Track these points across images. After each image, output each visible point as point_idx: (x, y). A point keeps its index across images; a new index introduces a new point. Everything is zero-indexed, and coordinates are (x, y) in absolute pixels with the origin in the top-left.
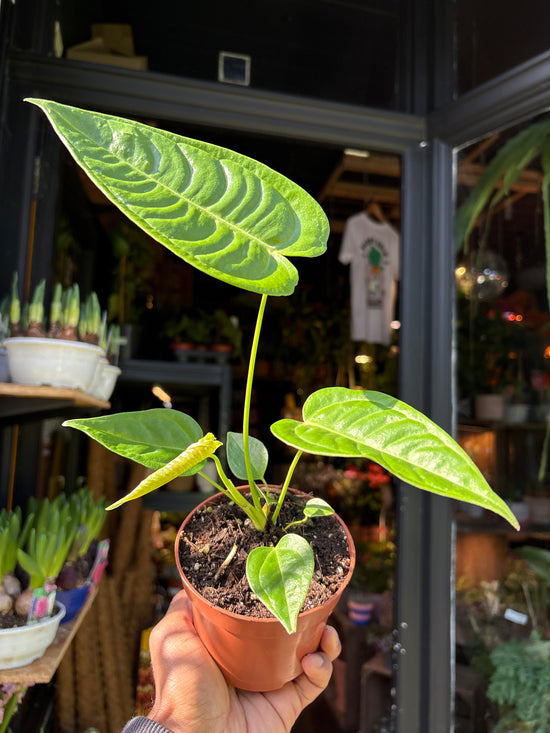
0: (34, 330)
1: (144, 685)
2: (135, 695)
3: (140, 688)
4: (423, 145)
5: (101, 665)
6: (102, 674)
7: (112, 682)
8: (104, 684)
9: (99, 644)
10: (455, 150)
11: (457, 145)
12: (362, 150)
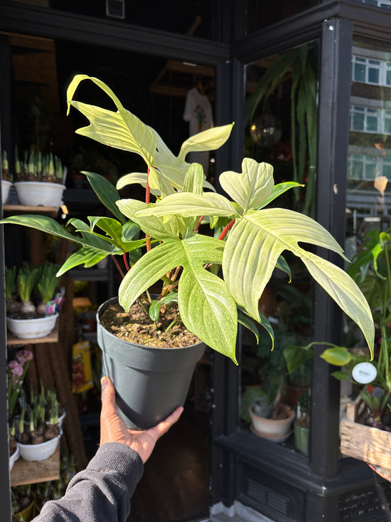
0: (31, 178)
1: (76, 372)
2: (71, 378)
3: (74, 375)
5: (51, 363)
6: (52, 369)
7: (58, 372)
8: (53, 374)
9: (49, 353)
10: (245, 66)
11: (247, 63)
12: (193, 63)
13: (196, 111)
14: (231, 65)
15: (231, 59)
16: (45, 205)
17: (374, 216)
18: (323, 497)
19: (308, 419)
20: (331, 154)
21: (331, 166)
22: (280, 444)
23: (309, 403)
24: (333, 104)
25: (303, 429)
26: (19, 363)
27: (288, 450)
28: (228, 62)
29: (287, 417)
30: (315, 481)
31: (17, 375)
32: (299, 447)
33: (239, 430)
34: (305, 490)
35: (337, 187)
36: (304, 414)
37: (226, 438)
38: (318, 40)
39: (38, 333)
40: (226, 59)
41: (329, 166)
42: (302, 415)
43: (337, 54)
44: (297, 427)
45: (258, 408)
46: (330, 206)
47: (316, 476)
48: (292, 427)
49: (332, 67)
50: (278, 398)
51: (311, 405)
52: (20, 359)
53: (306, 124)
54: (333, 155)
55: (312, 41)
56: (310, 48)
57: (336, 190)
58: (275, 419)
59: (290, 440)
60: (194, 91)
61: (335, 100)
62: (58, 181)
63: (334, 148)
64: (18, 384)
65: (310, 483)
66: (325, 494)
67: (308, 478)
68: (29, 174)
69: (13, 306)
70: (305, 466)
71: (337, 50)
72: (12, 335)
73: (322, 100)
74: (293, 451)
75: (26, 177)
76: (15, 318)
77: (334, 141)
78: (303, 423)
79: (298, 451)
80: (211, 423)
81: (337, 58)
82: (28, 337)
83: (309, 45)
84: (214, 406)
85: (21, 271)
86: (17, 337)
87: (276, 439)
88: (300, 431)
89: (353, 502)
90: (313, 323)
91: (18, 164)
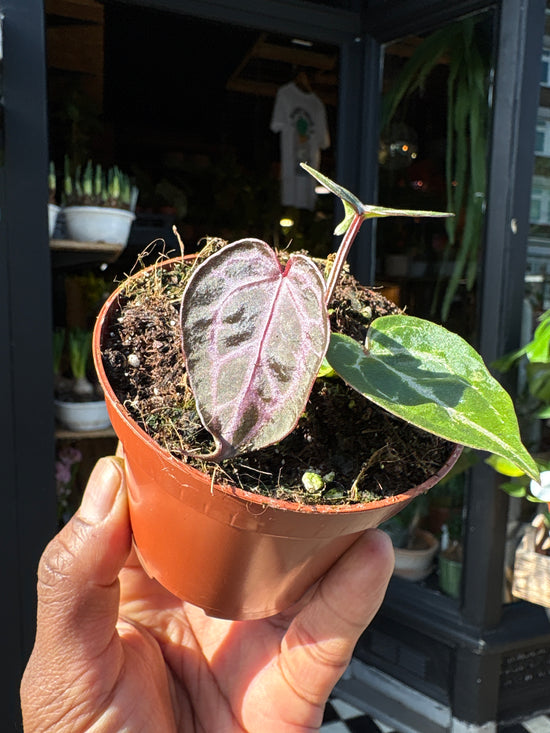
0: (87, 201)
4: (358, 40)
10: (383, 46)
11: (385, 42)
12: (306, 40)
13: (292, 116)
14: (363, 44)
15: (362, 36)
16: (107, 241)
17: (536, 274)
18: (479, 655)
19: (461, 549)
20: (510, 175)
21: (509, 194)
22: (418, 583)
23: (463, 528)
24: (515, 101)
25: (452, 564)
26: (64, 464)
27: (430, 591)
29: (428, 547)
30: (469, 633)
31: (62, 483)
32: (445, 587)
34: (453, 646)
35: (517, 224)
36: (455, 543)
38: (494, 7)
39: (97, 423)
40: (356, 36)
41: (506, 193)
42: (450, 544)
43: (524, 27)
44: (443, 561)
46: (505, 250)
47: (470, 627)
48: (435, 561)
49: (516, 48)
50: (415, 521)
51: (467, 530)
52: (65, 459)
53: (468, 132)
54: (513, 176)
55: (486, 9)
57: (514, 228)
58: (411, 549)
59: (433, 579)
60: (291, 87)
61: (518, 98)
62: (125, 207)
63: (514, 166)
64: (64, 494)
65: (463, 636)
66: (484, 650)
67: (459, 629)
68: (84, 197)
69: (62, 384)
70: (455, 613)
71: (524, 22)
72: (61, 424)
73: (499, 95)
74: (437, 593)
75: (80, 201)
76: (66, 401)
77: (515, 156)
78: (452, 555)
79: (444, 593)
81: (523, 34)
82: (83, 427)
85: (72, 336)
86: (67, 427)
87: (412, 577)
88: (447, 566)
89: (517, 663)
91: (68, 182)
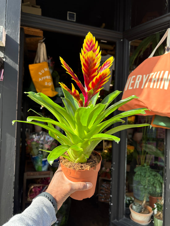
10: (130, 42)
11: (131, 41)
12: (105, 41)
14: (123, 41)
15: (123, 39)
25: (159, 220)
28: (122, 40)
29: (149, 213)
33: (124, 217)
37: (118, 221)
40: (121, 39)
42: (158, 213)
44: (156, 219)
45: (134, 207)
50: (144, 202)
56: (160, 34)
58: (143, 213)
78: (158, 217)
80: (110, 213)
83: (160, 33)
84: (112, 204)
87: (144, 224)
88: (157, 221)
90: (166, 166)
